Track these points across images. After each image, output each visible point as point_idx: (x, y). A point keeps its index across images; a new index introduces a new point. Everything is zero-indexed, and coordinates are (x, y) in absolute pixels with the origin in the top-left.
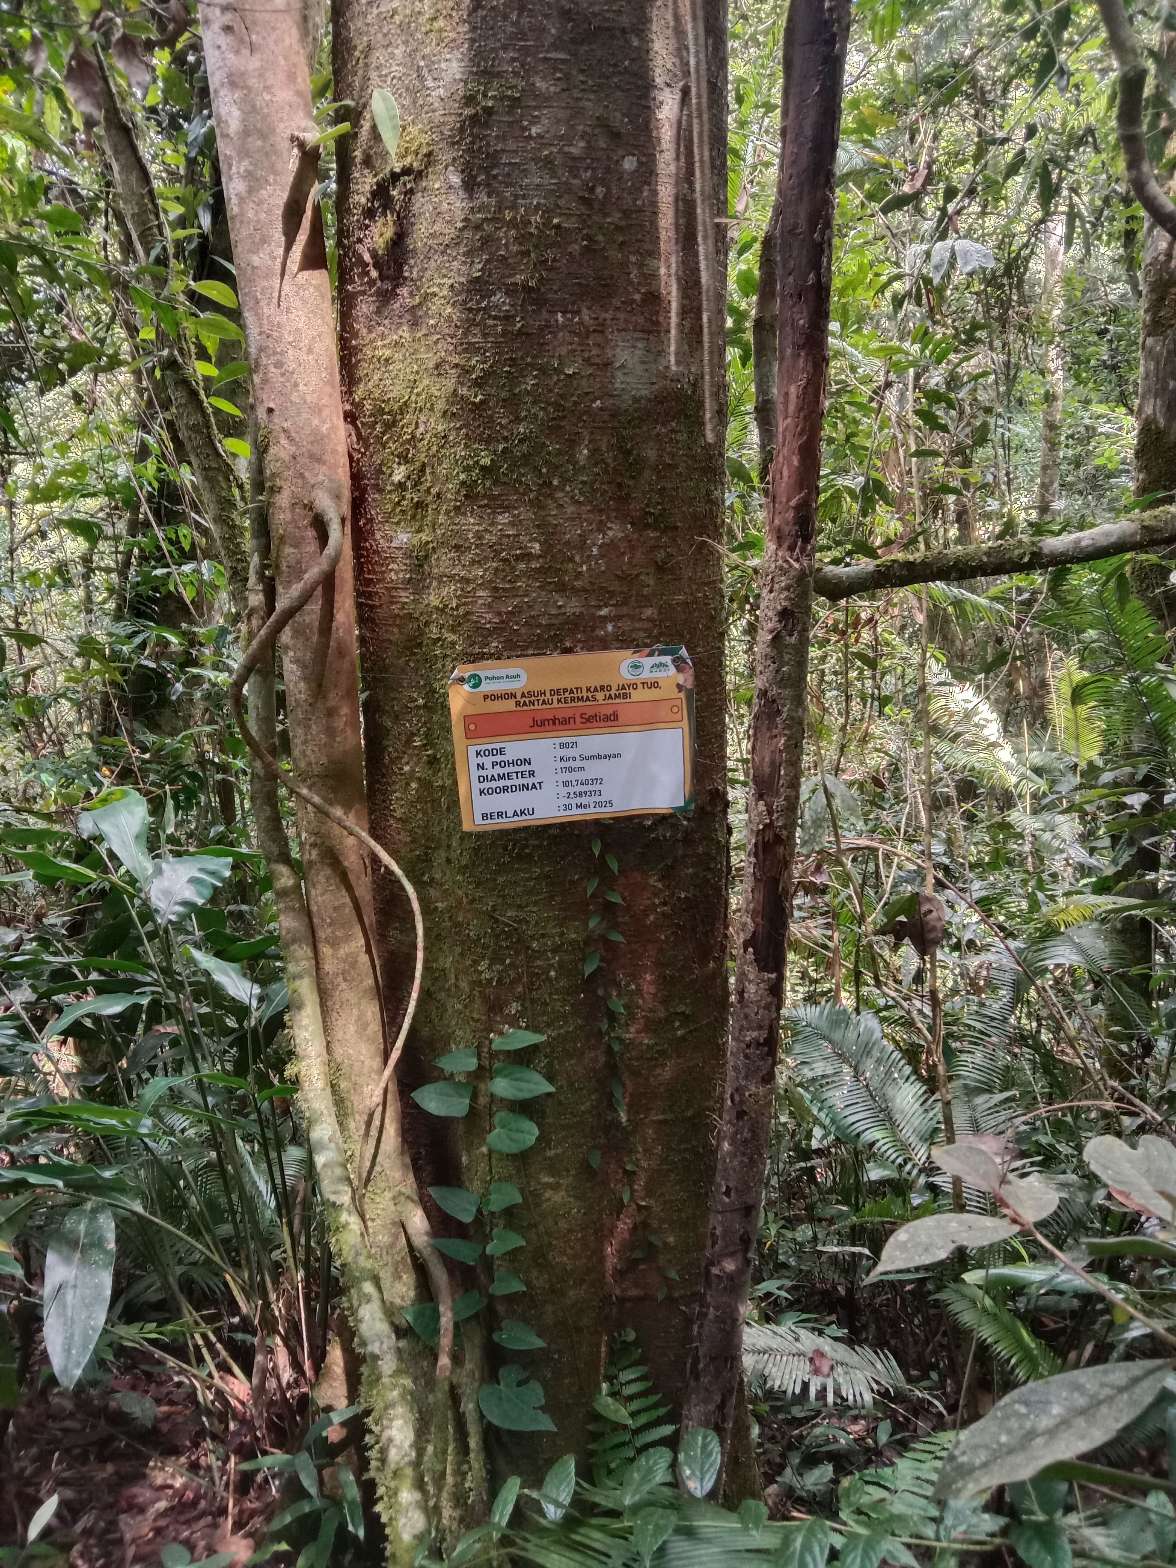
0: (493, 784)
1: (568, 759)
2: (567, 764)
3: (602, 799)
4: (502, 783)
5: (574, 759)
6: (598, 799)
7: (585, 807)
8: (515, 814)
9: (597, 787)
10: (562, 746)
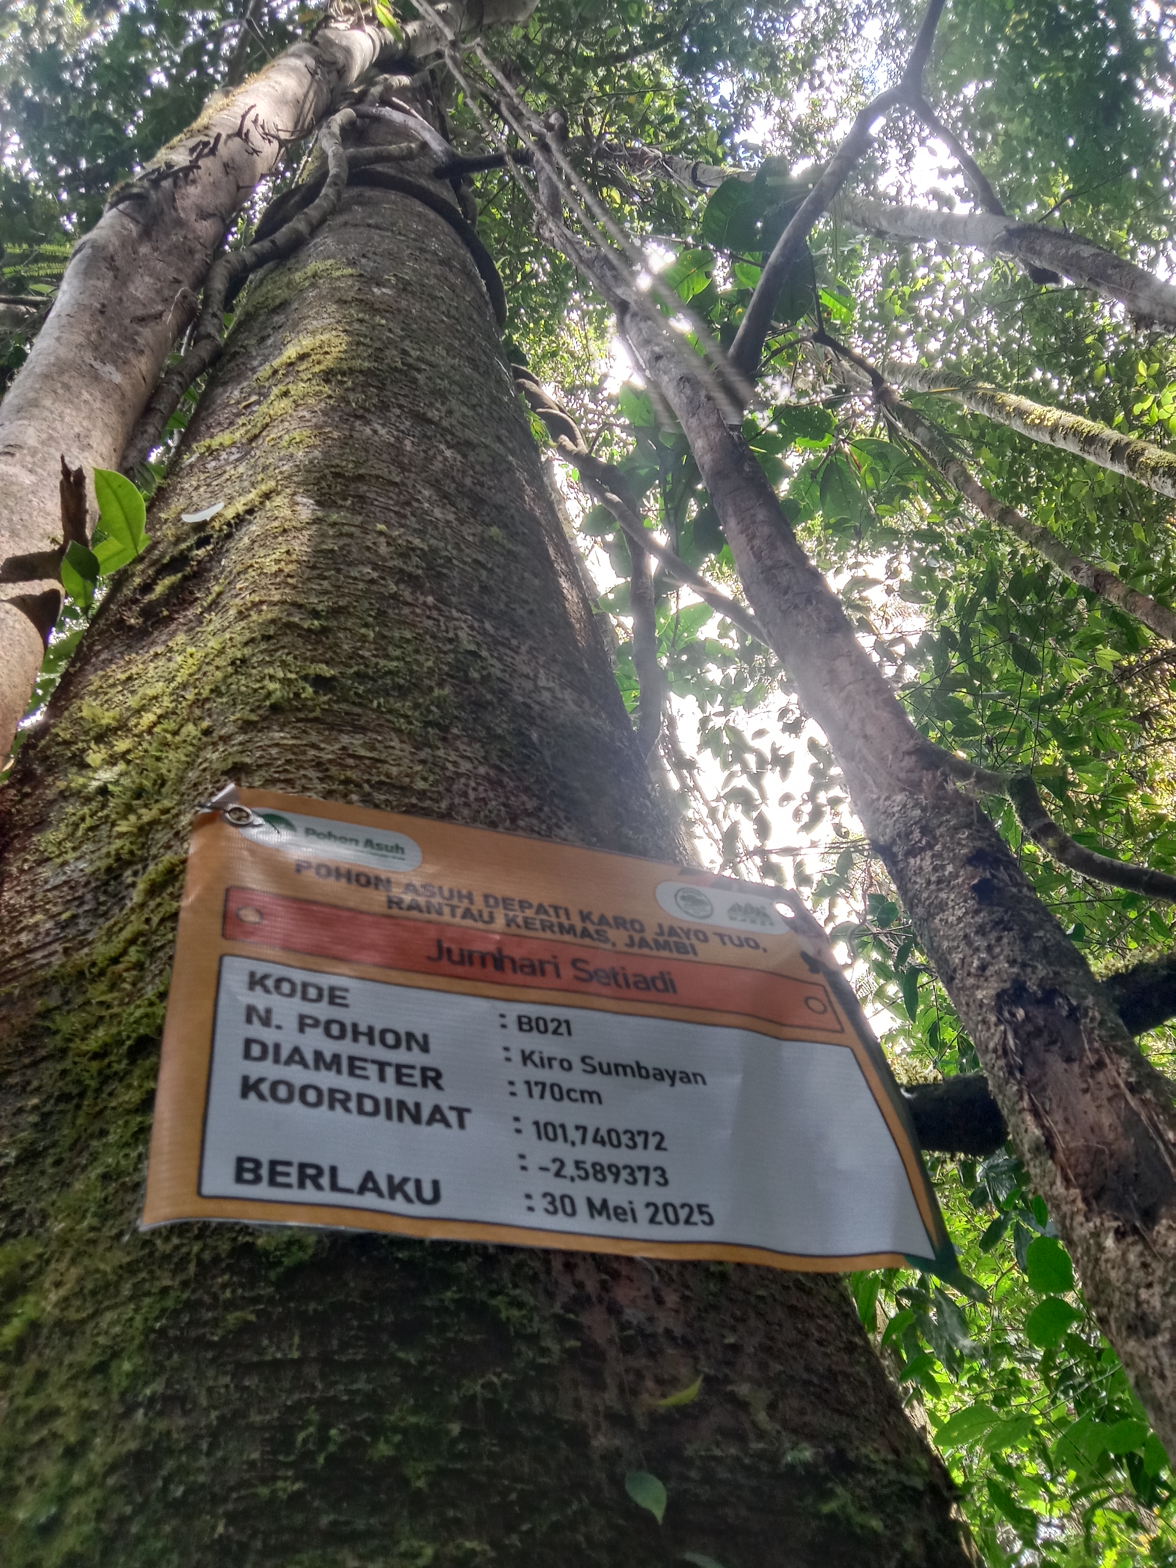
0: (297, 1075)
1: (547, 1062)
2: (548, 1076)
3: (672, 1194)
4: (326, 1079)
5: (566, 1065)
6: (660, 1196)
7: (620, 1214)
8: (368, 1183)
9: (649, 1157)
10: (525, 1024)
